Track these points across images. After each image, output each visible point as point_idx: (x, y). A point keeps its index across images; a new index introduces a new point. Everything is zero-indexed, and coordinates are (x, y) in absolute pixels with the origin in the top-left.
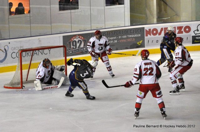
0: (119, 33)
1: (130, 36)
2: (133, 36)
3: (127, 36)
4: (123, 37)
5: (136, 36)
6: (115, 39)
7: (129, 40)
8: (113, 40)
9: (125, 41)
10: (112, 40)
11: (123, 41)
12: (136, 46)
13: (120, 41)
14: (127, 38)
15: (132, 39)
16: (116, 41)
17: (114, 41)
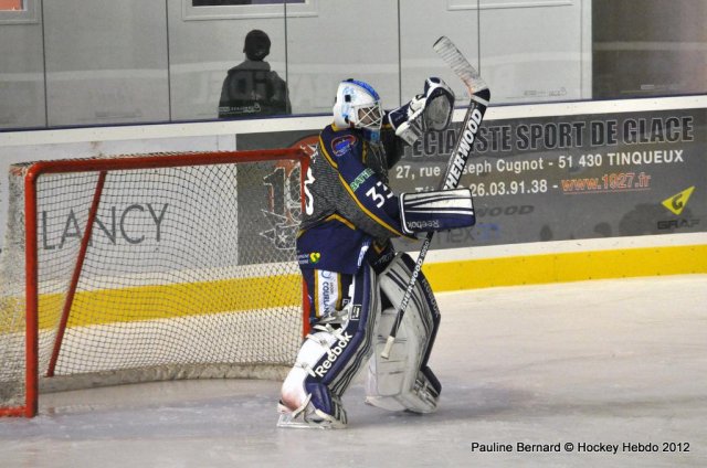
0: (562, 135)
1: (625, 158)
2: (638, 159)
3: (606, 159)
4: (582, 162)
5: (656, 157)
6: (538, 175)
7: (617, 182)
8: (528, 176)
9: (592, 184)
10: (518, 178)
11: (579, 184)
12: (654, 221)
13: (566, 186)
14: (607, 168)
15: (631, 175)
16: (541, 186)
17: (528, 186)
